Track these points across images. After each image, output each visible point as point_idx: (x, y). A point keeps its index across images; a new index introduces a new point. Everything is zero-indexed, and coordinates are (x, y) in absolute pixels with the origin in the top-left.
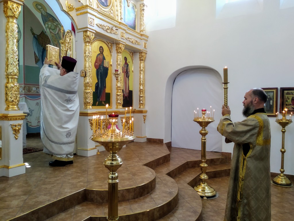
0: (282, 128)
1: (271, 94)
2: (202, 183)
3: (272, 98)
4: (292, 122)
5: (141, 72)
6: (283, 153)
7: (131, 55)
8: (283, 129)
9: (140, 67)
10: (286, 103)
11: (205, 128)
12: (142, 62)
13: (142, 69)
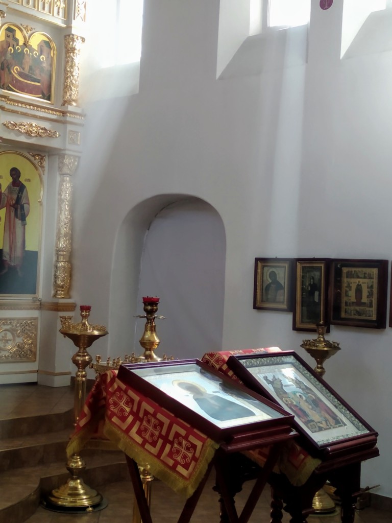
0: (316, 363)
3: (318, 285)
4: (340, 349)
8: (319, 366)
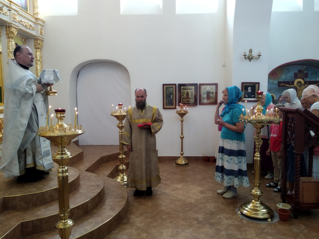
0: (181, 118)
1: (171, 89)
2: (121, 174)
3: (172, 93)
4: (188, 113)
5: (38, 62)
6: (182, 138)
7: (23, 41)
9: (37, 57)
10: (183, 97)
11: (122, 121)
12: (38, 50)
13: (38, 58)
